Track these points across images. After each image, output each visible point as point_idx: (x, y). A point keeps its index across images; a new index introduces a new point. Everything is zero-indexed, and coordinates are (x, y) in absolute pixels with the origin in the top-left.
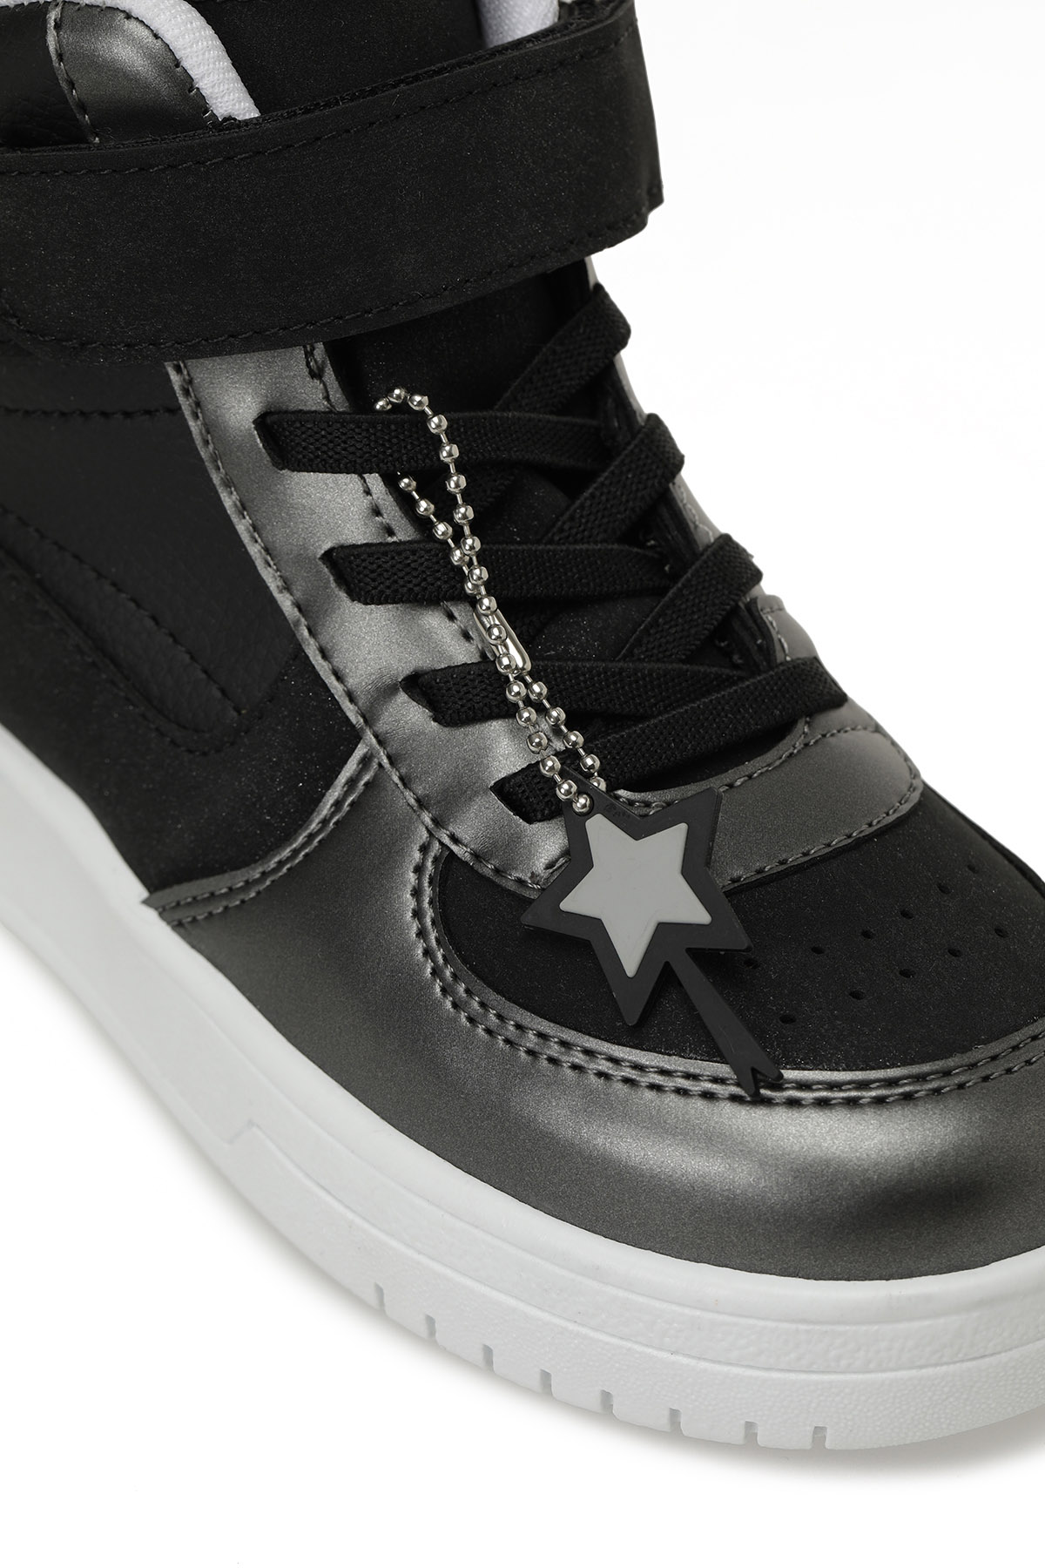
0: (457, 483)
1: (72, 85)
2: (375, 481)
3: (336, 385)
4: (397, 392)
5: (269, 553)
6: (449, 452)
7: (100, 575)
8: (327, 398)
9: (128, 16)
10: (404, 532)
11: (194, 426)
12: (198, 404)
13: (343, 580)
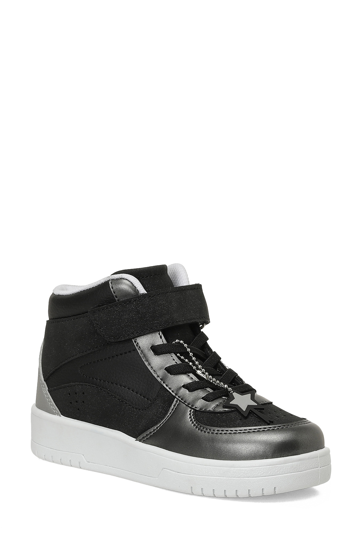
0: (194, 358)
1: (116, 297)
2: (174, 355)
3: (164, 339)
4: (177, 340)
5: (154, 371)
6: (191, 354)
7: (121, 386)
8: (163, 341)
9: (124, 279)
10: (179, 362)
11: (139, 351)
12: (139, 347)
13: (168, 372)
